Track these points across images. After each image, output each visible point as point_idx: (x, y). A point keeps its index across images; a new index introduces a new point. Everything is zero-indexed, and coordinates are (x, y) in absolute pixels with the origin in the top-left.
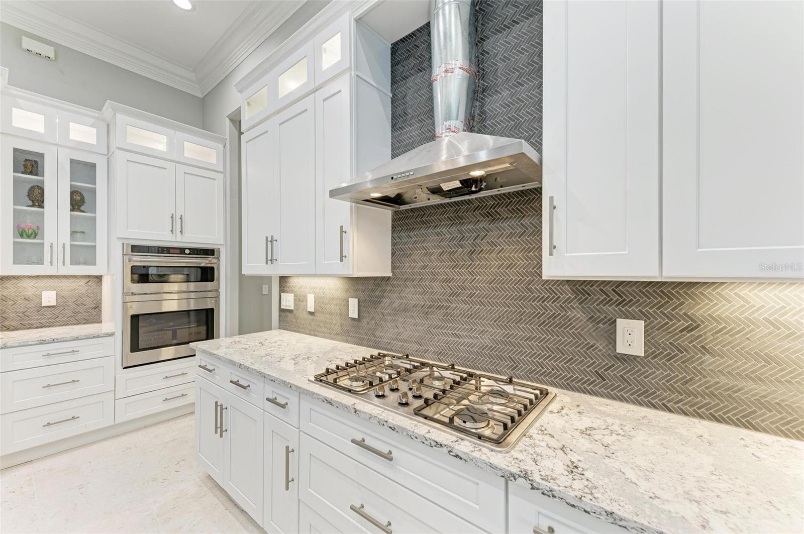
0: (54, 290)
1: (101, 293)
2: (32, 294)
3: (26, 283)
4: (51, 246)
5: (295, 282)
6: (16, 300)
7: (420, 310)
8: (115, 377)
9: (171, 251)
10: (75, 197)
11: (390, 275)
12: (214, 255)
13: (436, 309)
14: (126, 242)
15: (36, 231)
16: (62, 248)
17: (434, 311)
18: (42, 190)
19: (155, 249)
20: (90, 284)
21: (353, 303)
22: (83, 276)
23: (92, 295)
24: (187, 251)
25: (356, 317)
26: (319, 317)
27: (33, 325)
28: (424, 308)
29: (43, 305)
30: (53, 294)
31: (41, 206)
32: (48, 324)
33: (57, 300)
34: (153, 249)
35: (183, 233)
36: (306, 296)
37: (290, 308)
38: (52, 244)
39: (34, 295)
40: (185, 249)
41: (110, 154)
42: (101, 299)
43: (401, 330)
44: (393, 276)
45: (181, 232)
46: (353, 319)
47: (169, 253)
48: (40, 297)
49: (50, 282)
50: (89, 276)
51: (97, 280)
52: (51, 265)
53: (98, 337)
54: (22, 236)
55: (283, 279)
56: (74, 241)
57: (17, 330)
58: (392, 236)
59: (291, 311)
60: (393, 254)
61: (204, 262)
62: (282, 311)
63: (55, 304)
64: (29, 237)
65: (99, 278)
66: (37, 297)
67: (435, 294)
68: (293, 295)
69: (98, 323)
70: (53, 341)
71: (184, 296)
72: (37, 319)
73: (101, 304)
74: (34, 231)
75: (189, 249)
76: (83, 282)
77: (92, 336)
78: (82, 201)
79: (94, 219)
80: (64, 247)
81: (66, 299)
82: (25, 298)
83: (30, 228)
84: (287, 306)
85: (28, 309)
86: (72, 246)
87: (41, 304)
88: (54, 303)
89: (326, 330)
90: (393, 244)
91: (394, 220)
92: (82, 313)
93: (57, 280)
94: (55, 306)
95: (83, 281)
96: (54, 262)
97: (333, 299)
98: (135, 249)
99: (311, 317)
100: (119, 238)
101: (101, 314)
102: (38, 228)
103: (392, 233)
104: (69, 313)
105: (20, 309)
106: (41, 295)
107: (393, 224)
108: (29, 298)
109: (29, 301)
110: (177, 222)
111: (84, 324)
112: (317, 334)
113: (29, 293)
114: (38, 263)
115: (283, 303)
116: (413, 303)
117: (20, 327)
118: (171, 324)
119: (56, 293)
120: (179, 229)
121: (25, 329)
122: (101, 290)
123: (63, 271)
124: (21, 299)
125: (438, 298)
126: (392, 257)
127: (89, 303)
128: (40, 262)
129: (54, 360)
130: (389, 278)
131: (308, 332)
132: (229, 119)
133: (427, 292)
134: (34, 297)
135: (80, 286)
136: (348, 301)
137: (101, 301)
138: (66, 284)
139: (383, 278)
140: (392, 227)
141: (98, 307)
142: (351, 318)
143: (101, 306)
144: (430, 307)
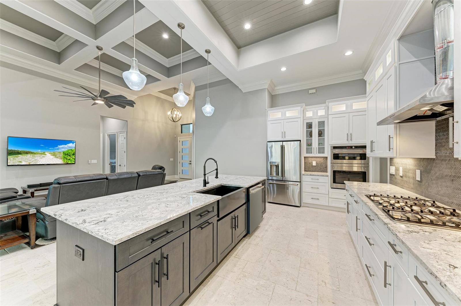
1: (327, 162)
3: (309, 159)
5: (396, 161)
7: (449, 178)
8: (329, 190)
9: (347, 148)
10: (320, 133)
11: (435, 157)
12: (364, 148)
13: (458, 178)
14: (331, 146)
15: (311, 144)
16: (316, 149)
17: (456, 179)
20: (324, 159)
21: (418, 172)
22: (322, 157)
23: (325, 163)
24: (353, 147)
25: (420, 180)
26: (405, 179)
27: (311, 171)
28: (451, 177)
29: (313, 165)
30: (315, 162)
31: (312, 137)
32: (314, 171)
33: (316, 164)
35: (352, 140)
36: (399, 168)
37: (393, 174)
38: (314, 148)
40: (352, 146)
41: (328, 116)
42: (327, 164)
43: (440, 189)
44: (436, 157)
45: (351, 140)
46: (418, 181)
47: (346, 148)
49: (315, 159)
50: (324, 157)
53: (324, 176)
55: (391, 159)
56: (320, 146)
58: (436, 135)
59: (394, 175)
60: (436, 145)
61: (360, 151)
62: (391, 175)
64: (309, 146)
65: (327, 158)
67: (457, 169)
68: (394, 167)
69: (326, 172)
70: (313, 175)
71: (360, 165)
72: (312, 169)
75: (354, 146)
76: (322, 159)
77: (322, 175)
78: (322, 133)
79: (324, 138)
81: (318, 164)
83: (309, 143)
84: (392, 172)
86: (318, 148)
89: (407, 186)
90: (436, 140)
91: (436, 126)
94: (315, 166)
96: (314, 153)
97: (410, 170)
98: (335, 148)
99: (401, 178)
100: (330, 144)
101: (327, 169)
103: (436, 133)
106: (313, 162)
107: (436, 129)
110: (349, 136)
111: (323, 172)
112: (404, 187)
113: (310, 161)
114: (311, 153)
115: (391, 171)
116: (445, 174)
117: (308, 171)
118: (349, 176)
120: (350, 139)
123: (317, 155)
125: (458, 171)
126: (436, 147)
127: (324, 166)
129: (313, 181)
130: (434, 159)
131: (400, 186)
133: (453, 168)
134: (311, 163)
136: (416, 171)
138: (318, 159)
139: (431, 159)
140: (436, 131)
142: (418, 180)
143: (327, 167)
144: (454, 176)
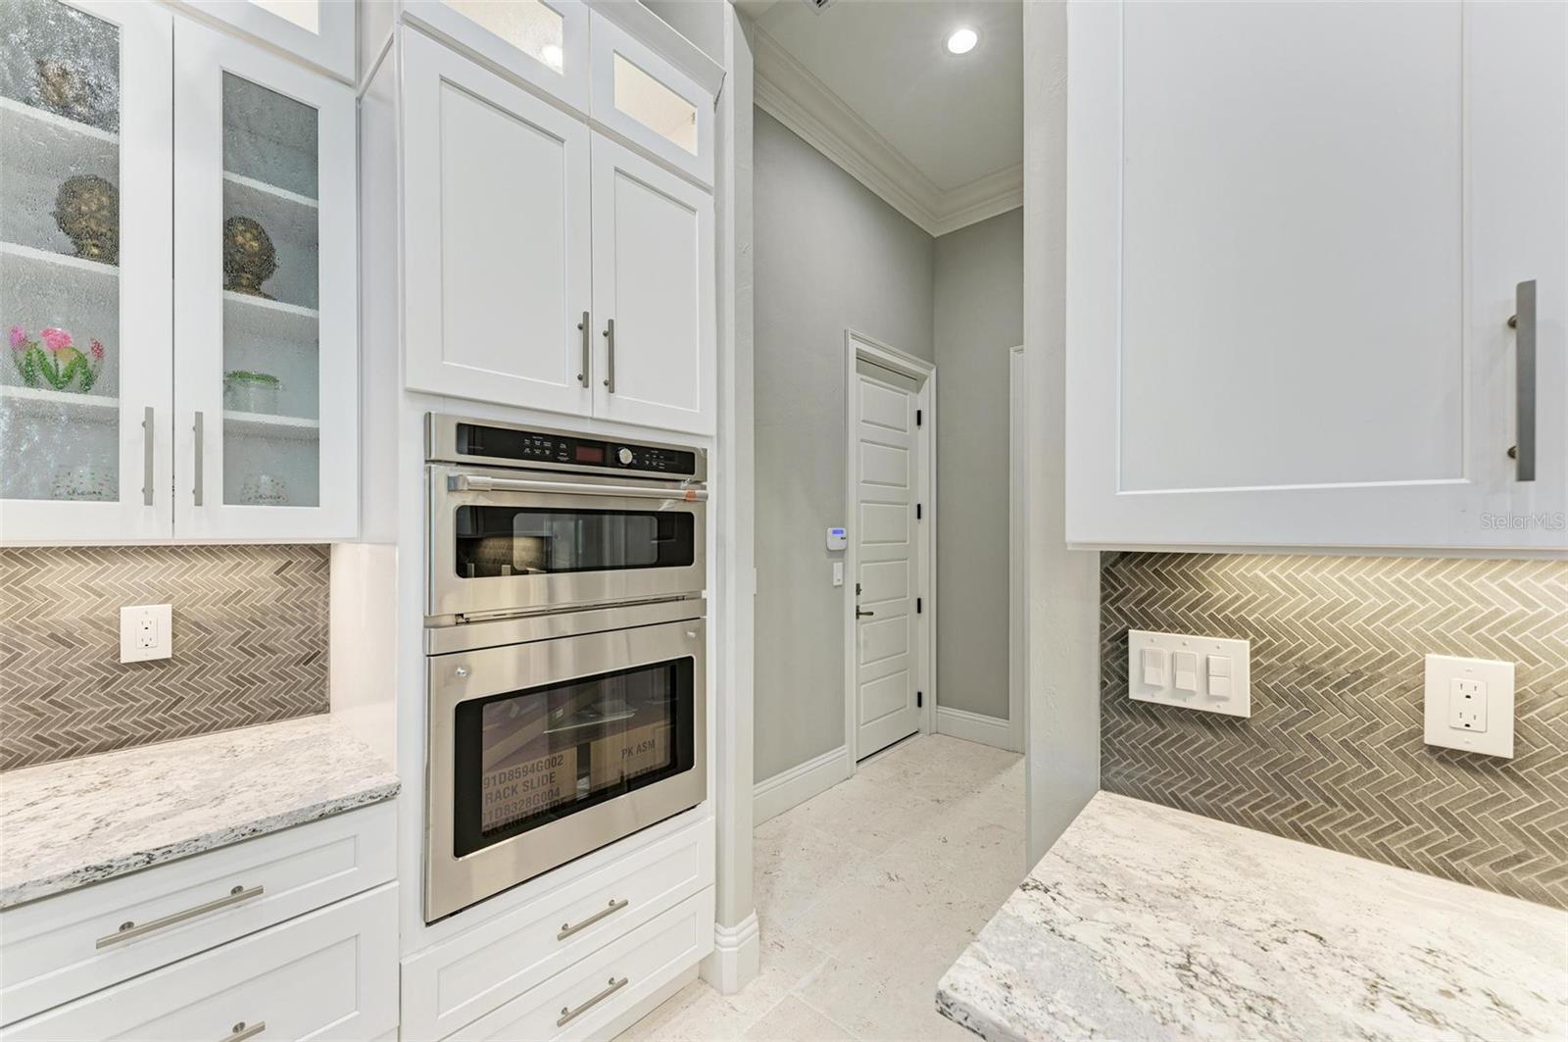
0: (165, 601)
1: (327, 604)
2: (82, 618)
3: (59, 577)
4: (148, 424)
6: (19, 646)
8: (400, 965)
9: (580, 452)
10: (240, 239)
12: (692, 473)
14: (436, 408)
15: (91, 359)
16: (193, 435)
18: (113, 193)
19: (532, 441)
20: (289, 573)
22: (267, 546)
23: (298, 614)
24: (626, 456)
27: (84, 740)
29: (125, 659)
30: (160, 615)
31: (110, 254)
32: (143, 731)
33: (174, 636)
34: (527, 442)
35: (615, 389)
38: (149, 411)
39: (91, 623)
40: (617, 446)
41: (365, 80)
42: (327, 626)
45: (610, 383)
47: (573, 459)
48: (111, 629)
49: (152, 571)
50: (290, 546)
51: (315, 560)
52: (149, 502)
53: (340, 811)
54: (30, 380)
56: (237, 408)
57: (23, 764)
61: (666, 495)
63: (169, 655)
64: (58, 383)
65: (321, 554)
66: (100, 628)
69: (317, 712)
70: (149, 862)
72: (104, 716)
73: (326, 643)
74: (82, 359)
75: (632, 447)
76: (267, 567)
77: (318, 812)
78: (266, 256)
80: (198, 429)
81: (210, 633)
82: (53, 636)
83: (60, 344)
85: (66, 676)
86: (230, 431)
87: (118, 655)
88: (164, 651)
92: (263, 682)
93: (175, 563)
94: (167, 660)
95: (268, 565)
96: (161, 493)
98: (471, 439)
100: (413, 393)
101: (326, 679)
102: (98, 350)
104: (218, 682)
105: (35, 679)
106: (116, 622)
108: (70, 634)
109: (71, 646)
110: (598, 347)
111: (271, 719)
113: (71, 611)
114: (96, 495)
117: (32, 750)
119: (174, 612)
120: (603, 373)
121: (53, 758)
122: (327, 595)
123: (194, 529)
124: (42, 640)
127: (288, 641)
128: (107, 489)
132: (734, 6)
134: (92, 631)
135: (259, 580)
137: (327, 633)
138: (211, 578)
141: (315, 656)
143: (327, 652)
